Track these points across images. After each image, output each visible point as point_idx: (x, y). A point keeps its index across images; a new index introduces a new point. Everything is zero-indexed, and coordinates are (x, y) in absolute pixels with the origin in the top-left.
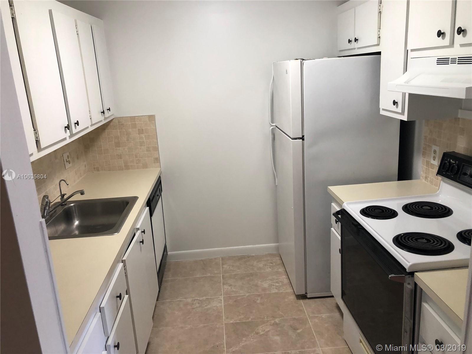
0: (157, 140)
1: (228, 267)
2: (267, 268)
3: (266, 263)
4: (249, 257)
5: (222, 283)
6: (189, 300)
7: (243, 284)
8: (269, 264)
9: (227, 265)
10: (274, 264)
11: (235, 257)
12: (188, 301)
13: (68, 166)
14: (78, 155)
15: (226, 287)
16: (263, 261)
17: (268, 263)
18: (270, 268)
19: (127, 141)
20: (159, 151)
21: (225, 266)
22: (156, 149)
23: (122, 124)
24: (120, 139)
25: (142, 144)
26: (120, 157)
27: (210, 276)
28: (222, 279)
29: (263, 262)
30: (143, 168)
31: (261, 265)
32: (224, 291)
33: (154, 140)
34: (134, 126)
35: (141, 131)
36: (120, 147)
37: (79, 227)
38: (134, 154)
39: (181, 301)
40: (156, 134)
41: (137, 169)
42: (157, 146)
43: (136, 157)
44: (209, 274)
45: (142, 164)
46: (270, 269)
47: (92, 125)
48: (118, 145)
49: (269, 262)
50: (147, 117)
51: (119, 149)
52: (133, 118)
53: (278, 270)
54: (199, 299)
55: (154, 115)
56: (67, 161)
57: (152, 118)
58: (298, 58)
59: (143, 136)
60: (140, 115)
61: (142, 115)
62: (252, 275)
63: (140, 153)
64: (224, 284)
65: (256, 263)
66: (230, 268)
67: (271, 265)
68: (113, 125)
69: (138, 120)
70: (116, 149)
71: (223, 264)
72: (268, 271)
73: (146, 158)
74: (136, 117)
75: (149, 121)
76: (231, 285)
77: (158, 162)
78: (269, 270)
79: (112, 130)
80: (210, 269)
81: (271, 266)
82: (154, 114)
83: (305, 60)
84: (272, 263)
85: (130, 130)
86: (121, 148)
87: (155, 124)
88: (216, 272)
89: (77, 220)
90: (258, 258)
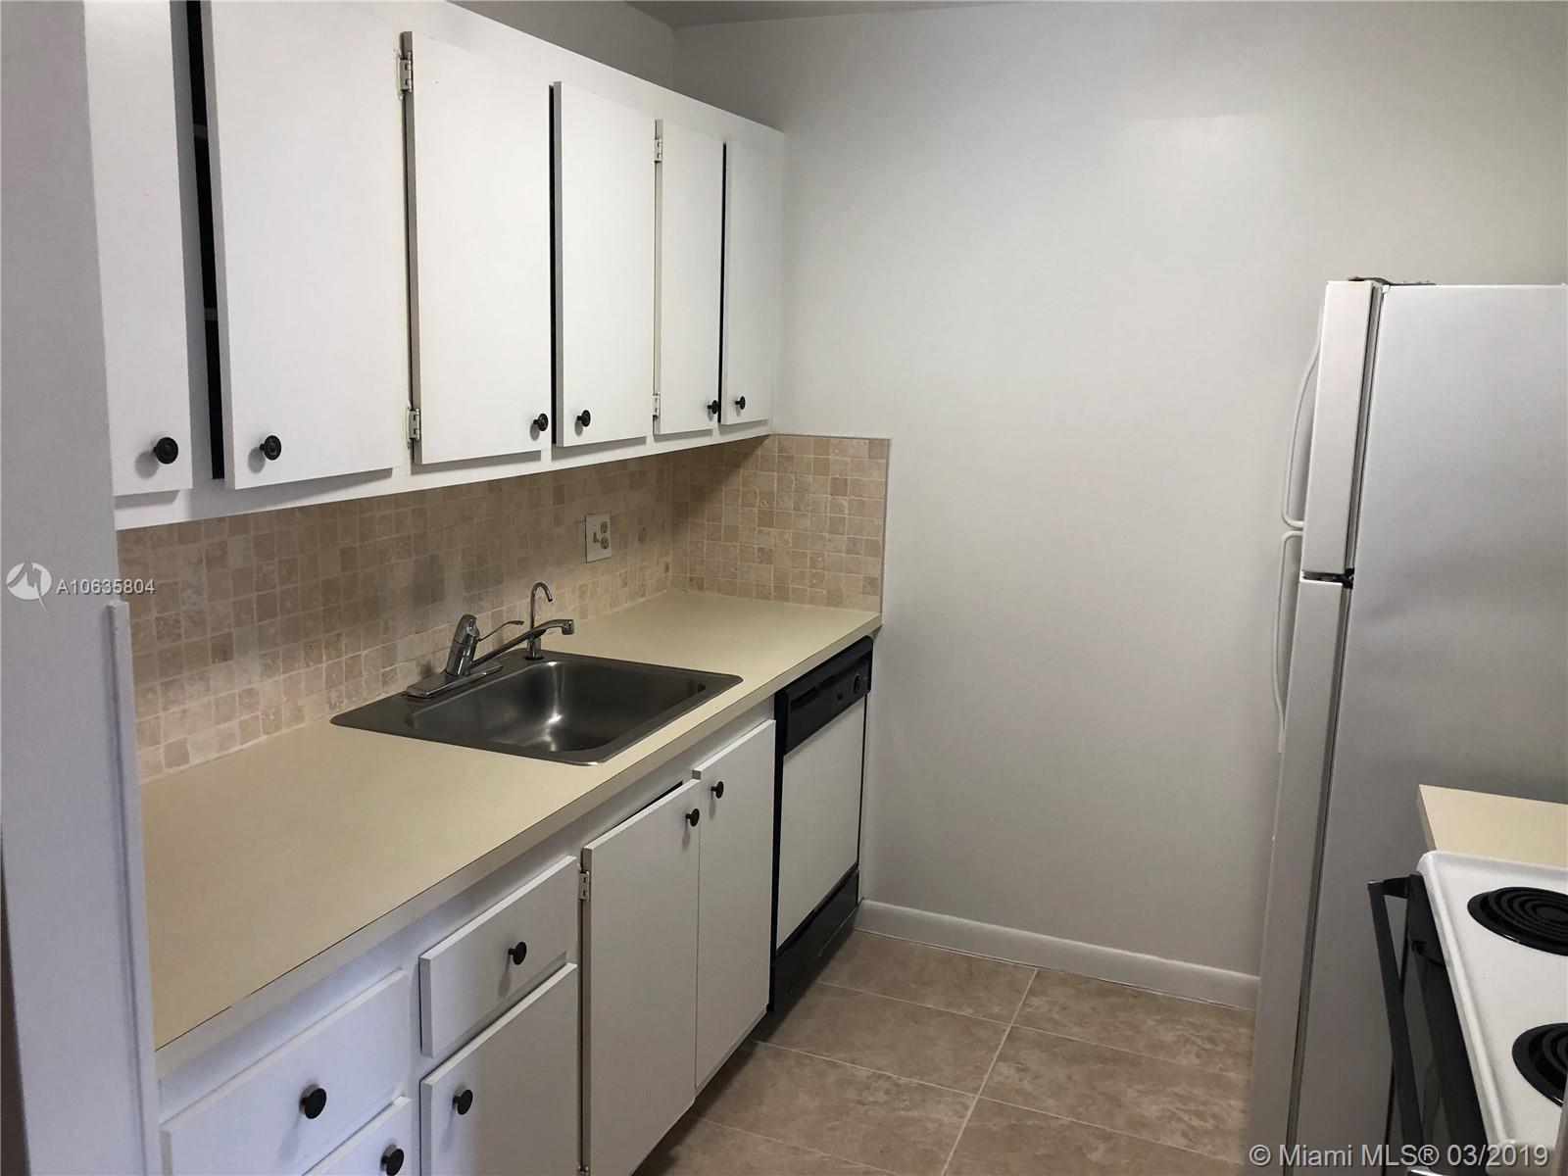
0: (885, 522)
1: (1046, 1008)
2: (1187, 1053)
3: (1193, 1035)
4: (1137, 995)
5: (998, 1053)
6: (862, 1072)
7: (1069, 1077)
8: (1199, 1041)
9: (1045, 998)
10: (1220, 1048)
11: (1087, 981)
12: (857, 1073)
13: (595, 553)
14: (644, 529)
15: (1005, 1069)
16: (1183, 1025)
17: (1198, 1037)
18: (1198, 1056)
19: (794, 510)
20: (883, 557)
21: (1036, 1001)
22: (878, 549)
23: (790, 458)
24: (777, 503)
25: (836, 526)
26: (766, 556)
27: (970, 1019)
28: (1004, 1038)
29: (1180, 1027)
30: (828, 605)
31: (1168, 1036)
32: (991, 1077)
33: (875, 519)
34: (823, 467)
35: (839, 487)
36: (772, 527)
37: (557, 732)
38: (809, 556)
39: (834, 1065)
40: (883, 501)
41: (810, 603)
42: (880, 539)
43: (813, 566)
44: (971, 1011)
45: (825, 592)
46: (1197, 1061)
47: (658, 438)
48: (767, 518)
49: (1206, 1033)
50: (865, 443)
51: (769, 534)
52: (823, 443)
53: (1227, 1071)
54: (895, 1077)
55: (888, 440)
56: (595, 540)
57: (879, 448)
58: (1361, 277)
59: (844, 502)
60: (846, 435)
61: (851, 436)
62: (1117, 1058)
63: (826, 554)
64: (1002, 1058)
65: (1153, 1023)
66: (1050, 1010)
67: (1208, 1046)
68: (763, 456)
69: (837, 451)
70: (760, 532)
71: (1032, 992)
72: (1184, 1062)
73: (843, 574)
74: (834, 441)
75: (870, 457)
76: (1023, 1070)
77: (874, 593)
78: (1187, 1060)
79: (758, 472)
80: (982, 995)
81: (1205, 1050)
82: (887, 437)
83: (1391, 284)
84: (1211, 1040)
85: (810, 478)
86: (774, 529)
87: (887, 470)
88: (996, 1010)
89: (559, 713)
90: (1169, 1009)
